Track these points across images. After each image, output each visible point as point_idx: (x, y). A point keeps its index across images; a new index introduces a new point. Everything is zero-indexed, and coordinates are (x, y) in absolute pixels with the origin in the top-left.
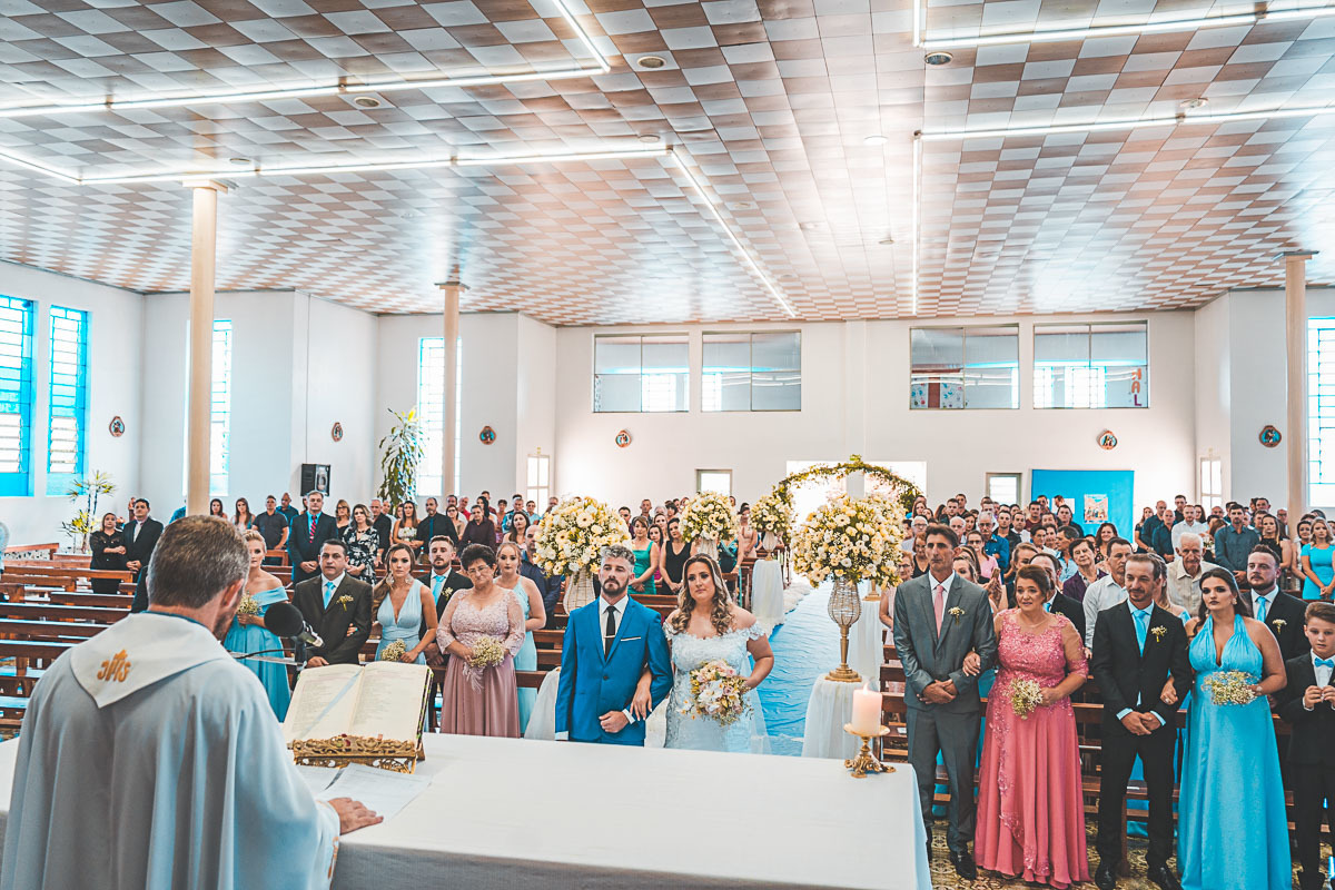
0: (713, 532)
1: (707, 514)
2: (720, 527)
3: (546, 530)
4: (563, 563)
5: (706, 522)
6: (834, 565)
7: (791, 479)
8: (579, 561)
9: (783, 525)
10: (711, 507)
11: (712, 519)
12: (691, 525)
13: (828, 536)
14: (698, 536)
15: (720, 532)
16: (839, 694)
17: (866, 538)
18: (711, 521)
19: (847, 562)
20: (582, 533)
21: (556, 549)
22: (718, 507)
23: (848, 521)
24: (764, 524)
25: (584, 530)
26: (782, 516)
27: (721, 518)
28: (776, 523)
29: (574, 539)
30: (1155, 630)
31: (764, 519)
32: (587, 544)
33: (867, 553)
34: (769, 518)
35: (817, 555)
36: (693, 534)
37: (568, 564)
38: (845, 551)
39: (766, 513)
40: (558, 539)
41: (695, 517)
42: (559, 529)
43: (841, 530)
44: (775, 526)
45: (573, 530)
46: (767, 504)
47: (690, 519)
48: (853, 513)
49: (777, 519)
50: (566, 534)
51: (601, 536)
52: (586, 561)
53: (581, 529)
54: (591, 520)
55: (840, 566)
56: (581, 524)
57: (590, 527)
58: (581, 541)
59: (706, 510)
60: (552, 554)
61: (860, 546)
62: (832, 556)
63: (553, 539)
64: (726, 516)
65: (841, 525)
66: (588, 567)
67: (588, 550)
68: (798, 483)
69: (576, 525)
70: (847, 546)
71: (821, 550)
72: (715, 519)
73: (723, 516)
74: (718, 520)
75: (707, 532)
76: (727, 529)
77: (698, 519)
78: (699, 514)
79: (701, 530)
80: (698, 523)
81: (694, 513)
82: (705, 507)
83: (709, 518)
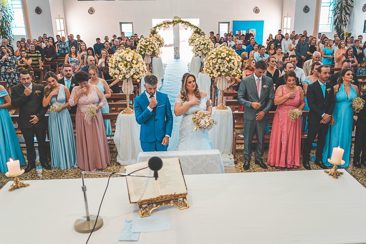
0: (150, 52)
1: (147, 46)
2: (152, 50)
3: (114, 62)
4: (123, 75)
5: (147, 49)
6: (221, 71)
7: (157, 26)
8: (129, 74)
10: (148, 43)
11: (149, 47)
12: (142, 50)
13: (219, 61)
14: (144, 53)
16: (222, 114)
17: (233, 61)
18: (149, 48)
19: (227, 70)
20: (129, 63)
21: (119, 70)
22: (151, 43)
23: (226, 55)
25: (130, 62)
27: (152, 47)
29: (126, 66)
30: (328, 90)
32: (132, 68)
33: (233, 66)
35: (215, 68)
37: (125, 75)
38: (226, 66)
40: (119, 66)
41: (143, 47)
42: (119, 62)
43: (223, 58)
45: (125, 62)
46: (156, 38)
47: (141, 47)
48: (227, 52)
50: (123, 64)
51: (136, 64)
52: (132, 74)
53: (128, 62)
54: (131, 58)
55: (224, 71)
56: (128, 60)
57: (132, 61)
58: (129, 66)
59: (147, 44)
60: (118, 72)
61: (231, 64)
62: (221, 68)
63: (118, 66)
64: (154, 46)
65: (224, 56)
66: (132, 76)
67: (132, 70)
69: (127, 61)
70: (227, 64)
71: (217, 66)
72: (150, 47)
73: (153, 46)
74: (151, 48)
75: (148, 52)
76: (155, 51)
77: (144, 48)
78: (144, 46)
79: (145, 52)
80: (144, 49)
81: (143, 45)
82: (146, 43)
83: (148, 47)
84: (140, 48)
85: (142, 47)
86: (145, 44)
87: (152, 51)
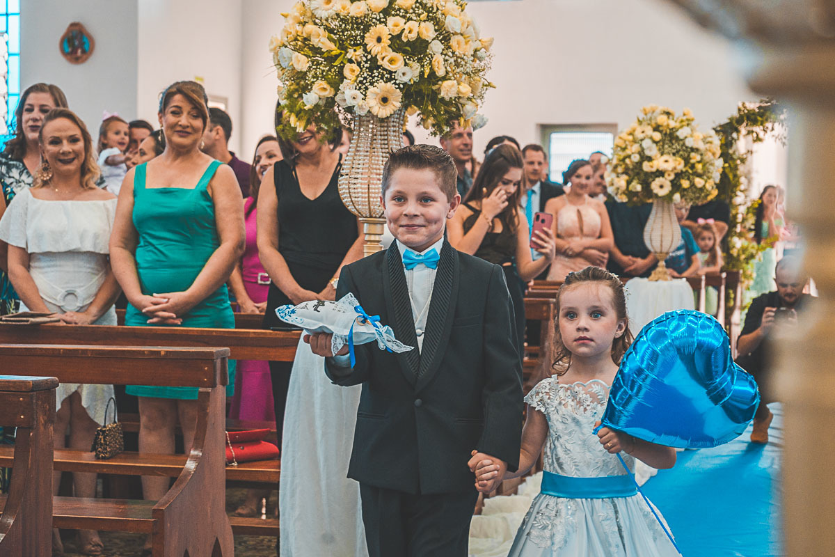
9: (699, 182)
11: (380, 39)
15: (407, 88)
18: (376, 49)
24: (646, 179)
26: (695, 157)
28: (679, 176)
31: (646, 167)
34: (660, 163)
39: (652, 150)
44: (676, 186)
49: (681, 166)
59: (358, 8)
68: (758, 129)
72: (386, 41)
74: (397, 43)
80: (331, 59)
83: (370, 39)
85: (315, 41)
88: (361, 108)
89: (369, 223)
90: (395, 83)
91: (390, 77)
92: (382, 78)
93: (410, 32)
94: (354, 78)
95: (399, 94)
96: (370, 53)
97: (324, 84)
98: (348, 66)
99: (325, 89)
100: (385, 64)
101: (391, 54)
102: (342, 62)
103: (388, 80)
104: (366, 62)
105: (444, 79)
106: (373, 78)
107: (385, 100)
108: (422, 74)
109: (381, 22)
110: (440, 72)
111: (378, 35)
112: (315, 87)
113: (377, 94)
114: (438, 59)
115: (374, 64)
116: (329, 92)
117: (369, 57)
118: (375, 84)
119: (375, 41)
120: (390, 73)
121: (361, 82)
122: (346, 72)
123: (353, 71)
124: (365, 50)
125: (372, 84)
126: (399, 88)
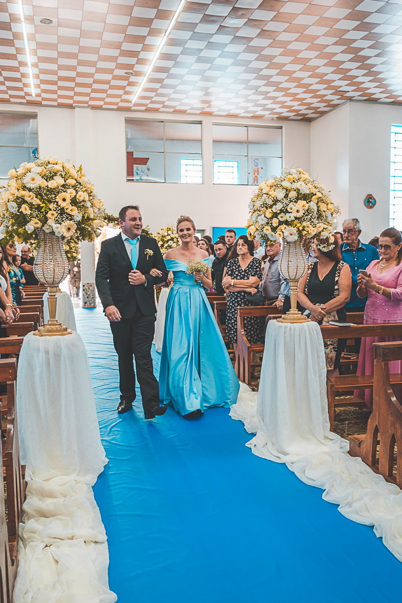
0: (67, 223)
1: (54, 192)
10: (58, 181)
11: (64, 200)
12: (25, 210)
14: (36, 229)
15: (79, 223)
18: (63, 204)
22: (73, 182)
36: (30, 227)
59: (52, 184)
64: (87, 198)
72: (68, 200)
73: (82, 196)
74: (74, 202)
75: (57, 222)
76: (89, 219)
77: (36, 201)
78: (38, 193)
79: (45, 221)
80: (39, 208)
81: (30, 190)
82: (46, 180)
84: (15, 205)
86: (44, 183)
87: (78, 217)
88: (59, 232)
89: (51, 287)
90: (74, 221)
91: (71, 217)
92: (67, 218)
93: (80, 196)
94: (54, 219)
95: (76, 226)
96: (59, 206)
97: (36, 221)
98: (50, 212)
99: (36, 223)
100: (68, 211)
101: (71, 207)
102: (45, 210)
103: (71, 220)
104: (58, 211)
105: (93, 220)
106: (63, 218)
107: (69, 229)
108: (83, 217)
109: (64, 192)
110: (92, 217)
111: (64, 197)
112: (32, 222)
113: (66, 226)
114: (90, 210)
115: (62, 211)
116: (39, 225)
117: (59, 208)
118: (65, 221)
119: (62, 200)
120: (71, 216)
121: (57, 220)
122: (49, 215)
123: (53, 215)
124: (57, 205)
125: (63, 221)
126: (76, 224)
